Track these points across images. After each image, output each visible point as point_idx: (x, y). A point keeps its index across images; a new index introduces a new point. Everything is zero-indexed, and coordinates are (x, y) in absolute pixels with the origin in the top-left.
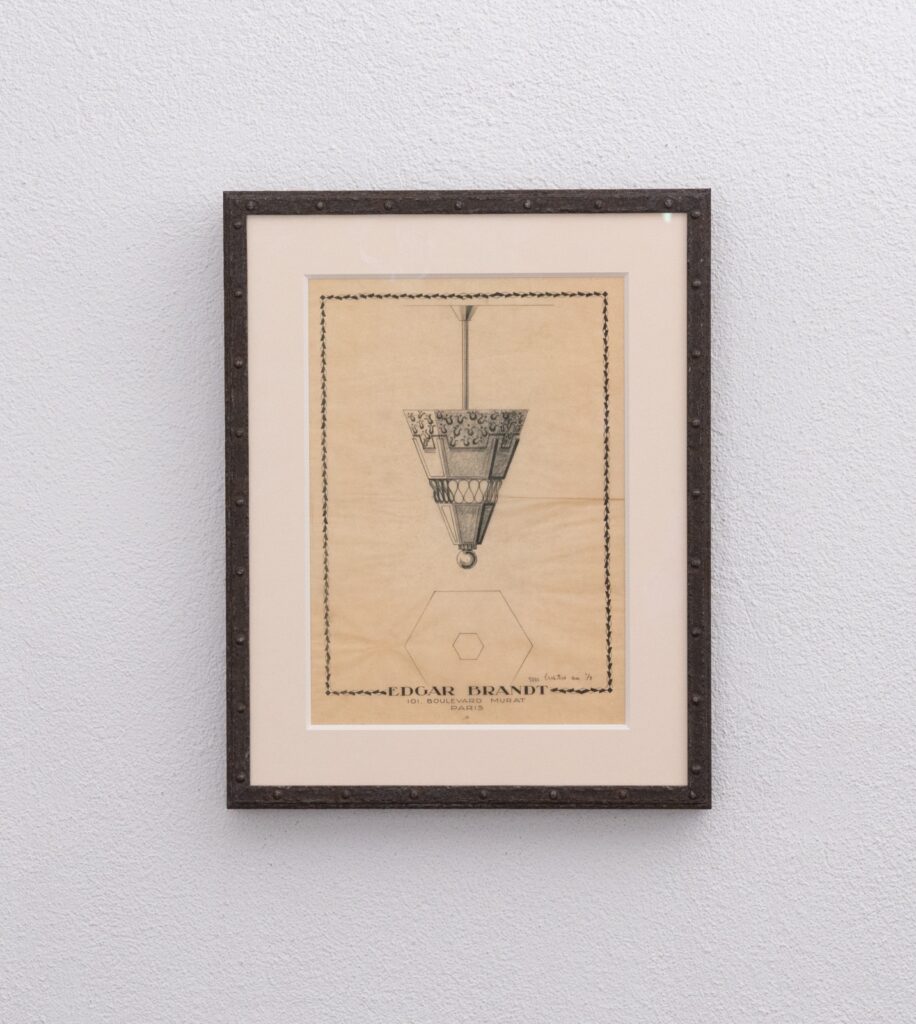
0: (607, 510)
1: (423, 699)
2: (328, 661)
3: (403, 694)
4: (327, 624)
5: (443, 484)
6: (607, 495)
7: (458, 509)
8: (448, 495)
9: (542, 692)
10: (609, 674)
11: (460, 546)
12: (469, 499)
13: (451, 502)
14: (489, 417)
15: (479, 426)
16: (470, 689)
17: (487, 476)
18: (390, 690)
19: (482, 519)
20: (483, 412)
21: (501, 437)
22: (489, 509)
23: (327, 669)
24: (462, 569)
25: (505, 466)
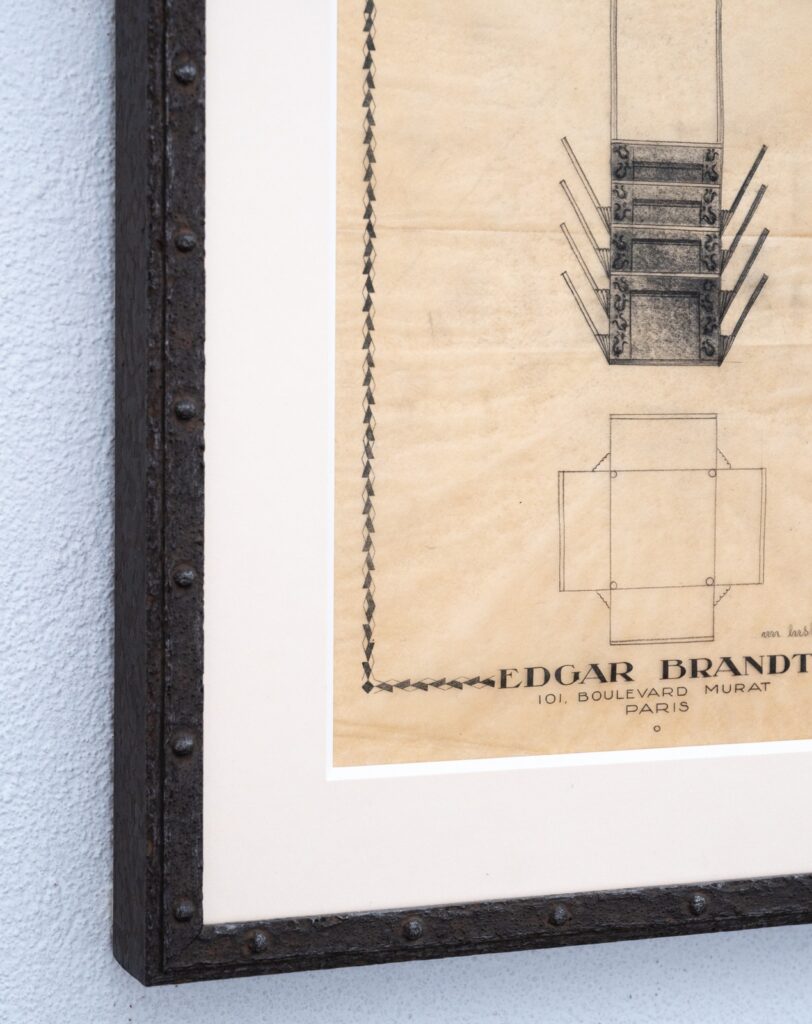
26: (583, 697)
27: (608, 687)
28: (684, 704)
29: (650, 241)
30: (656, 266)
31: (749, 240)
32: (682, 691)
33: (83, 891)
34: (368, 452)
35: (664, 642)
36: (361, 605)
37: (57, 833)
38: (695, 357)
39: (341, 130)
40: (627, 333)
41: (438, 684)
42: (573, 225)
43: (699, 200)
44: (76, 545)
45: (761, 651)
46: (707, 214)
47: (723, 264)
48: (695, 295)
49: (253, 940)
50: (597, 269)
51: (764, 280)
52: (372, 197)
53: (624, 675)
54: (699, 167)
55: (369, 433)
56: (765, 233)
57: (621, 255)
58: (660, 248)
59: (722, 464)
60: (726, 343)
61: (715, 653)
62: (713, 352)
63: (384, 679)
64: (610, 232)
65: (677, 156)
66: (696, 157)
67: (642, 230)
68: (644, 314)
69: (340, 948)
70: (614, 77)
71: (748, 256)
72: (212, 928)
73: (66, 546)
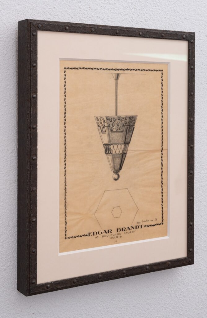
0: (162, 154)
1: (101, 236)
2: (66, 225)
3: (94, 235)
4: (66, 208)
5: (108, 146)
6: (162, 148)
7: (114, 156)
8: (110, 151)
9: (141, 228)
10: (162, 217)
11: (114, 171)
12: (117, 152)
13: (111, 154)
14: (124, 118)
15: (121, 122)
16: (118, 229)
17: (124, 143)
18: (89, 233)
19: (122, 160)
20: (122, 117)
21: (128, 127)
22: (125, 156)
23: (66, 228)
24: (115, 181)
25: (130, 138)
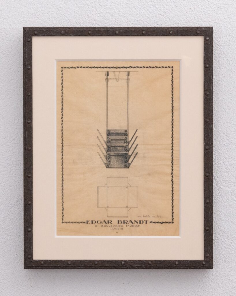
26: (102, 226)
27: (107, 224)
28: (122, 229)
29: (115, 147)
30: (116, 151)
31: (134, 146)
32: (122, 226)
33: (21, 256)
34: (62, 183)
35: (118, 217)
36: (61, 209)
37: (17, 246)
38: (123, 167)
39: (57, 129)
40: (110, 163)
41: (75, 222)
42: (99, 144)
43: (124, 139)
44: (20, 198)
45: (138, 220)
46: (126, 142)
47: (129, 150)
48: (123, 156)
49: (41, 263)
50: (104, 152)
51: (137, 153)
52: (63, 140)
53: (110, 223)
54: (124, 133)
55: (63, 180)
56: (137, 145)
57: (109, 149)
58: (116, 148)
59: (129, 186)
60: (130, 164)
61: (128, 219)
62: (127, 166)
63: (66, 221)
64: (107, 145)
65: (119, 132)
66: (123, 132)
67: (113, 145)
68: (113, 160)
69: (56, 265)
70: (107, 118)
71: (134, 149)
72: (34, 260)
73: (18, 198)
